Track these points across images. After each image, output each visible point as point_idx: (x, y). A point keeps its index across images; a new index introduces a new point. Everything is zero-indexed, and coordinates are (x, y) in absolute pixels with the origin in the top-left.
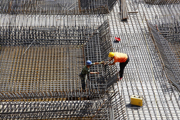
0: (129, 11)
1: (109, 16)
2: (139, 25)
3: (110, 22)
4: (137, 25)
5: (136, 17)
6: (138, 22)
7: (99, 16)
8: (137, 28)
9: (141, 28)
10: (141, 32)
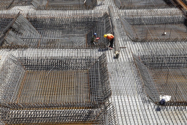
0: (120, 46)
3: (107, 54)
4: (126, 56)
5: (125, 51)
6: (126, 54)
8: (126, 58)
9: (128, 58)
10: (128, 61)
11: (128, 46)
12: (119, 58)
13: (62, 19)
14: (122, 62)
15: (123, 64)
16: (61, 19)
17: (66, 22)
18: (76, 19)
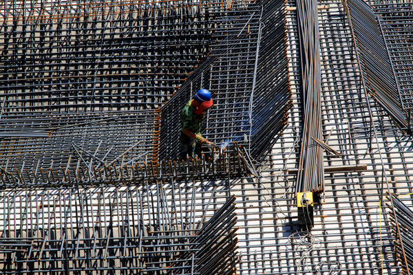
0: (333, 163)
1: (251, 186)
2: (364, 217)
3: (251, 207)
4: (358, 217)
5: (358, 187)
6: (361, 205)
7: (208, 187)
8: (356, 229)
9: (371, 229)
10: (370, 243)
11: (381, 159)
12: (316, 231)
13: (19, 29)
14: (332, 252)
15: (337, 262)
16: (15, 26)
17: (42, 43)
18: (99, 26)
